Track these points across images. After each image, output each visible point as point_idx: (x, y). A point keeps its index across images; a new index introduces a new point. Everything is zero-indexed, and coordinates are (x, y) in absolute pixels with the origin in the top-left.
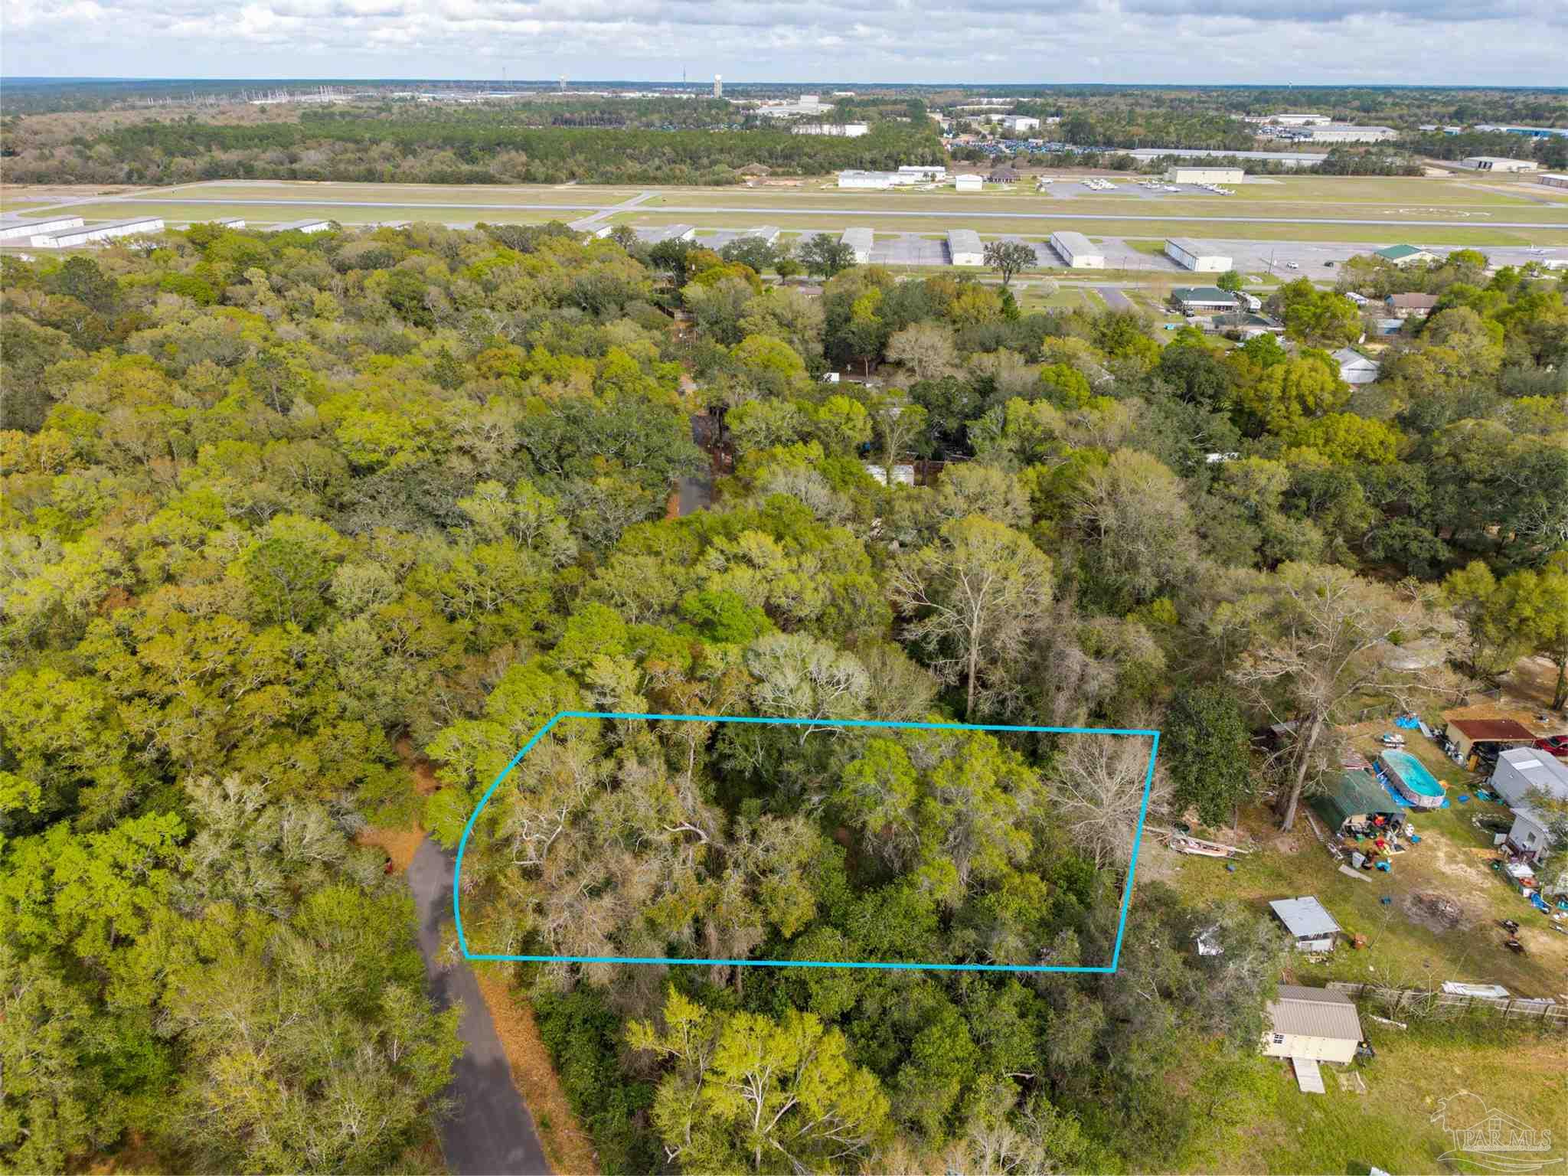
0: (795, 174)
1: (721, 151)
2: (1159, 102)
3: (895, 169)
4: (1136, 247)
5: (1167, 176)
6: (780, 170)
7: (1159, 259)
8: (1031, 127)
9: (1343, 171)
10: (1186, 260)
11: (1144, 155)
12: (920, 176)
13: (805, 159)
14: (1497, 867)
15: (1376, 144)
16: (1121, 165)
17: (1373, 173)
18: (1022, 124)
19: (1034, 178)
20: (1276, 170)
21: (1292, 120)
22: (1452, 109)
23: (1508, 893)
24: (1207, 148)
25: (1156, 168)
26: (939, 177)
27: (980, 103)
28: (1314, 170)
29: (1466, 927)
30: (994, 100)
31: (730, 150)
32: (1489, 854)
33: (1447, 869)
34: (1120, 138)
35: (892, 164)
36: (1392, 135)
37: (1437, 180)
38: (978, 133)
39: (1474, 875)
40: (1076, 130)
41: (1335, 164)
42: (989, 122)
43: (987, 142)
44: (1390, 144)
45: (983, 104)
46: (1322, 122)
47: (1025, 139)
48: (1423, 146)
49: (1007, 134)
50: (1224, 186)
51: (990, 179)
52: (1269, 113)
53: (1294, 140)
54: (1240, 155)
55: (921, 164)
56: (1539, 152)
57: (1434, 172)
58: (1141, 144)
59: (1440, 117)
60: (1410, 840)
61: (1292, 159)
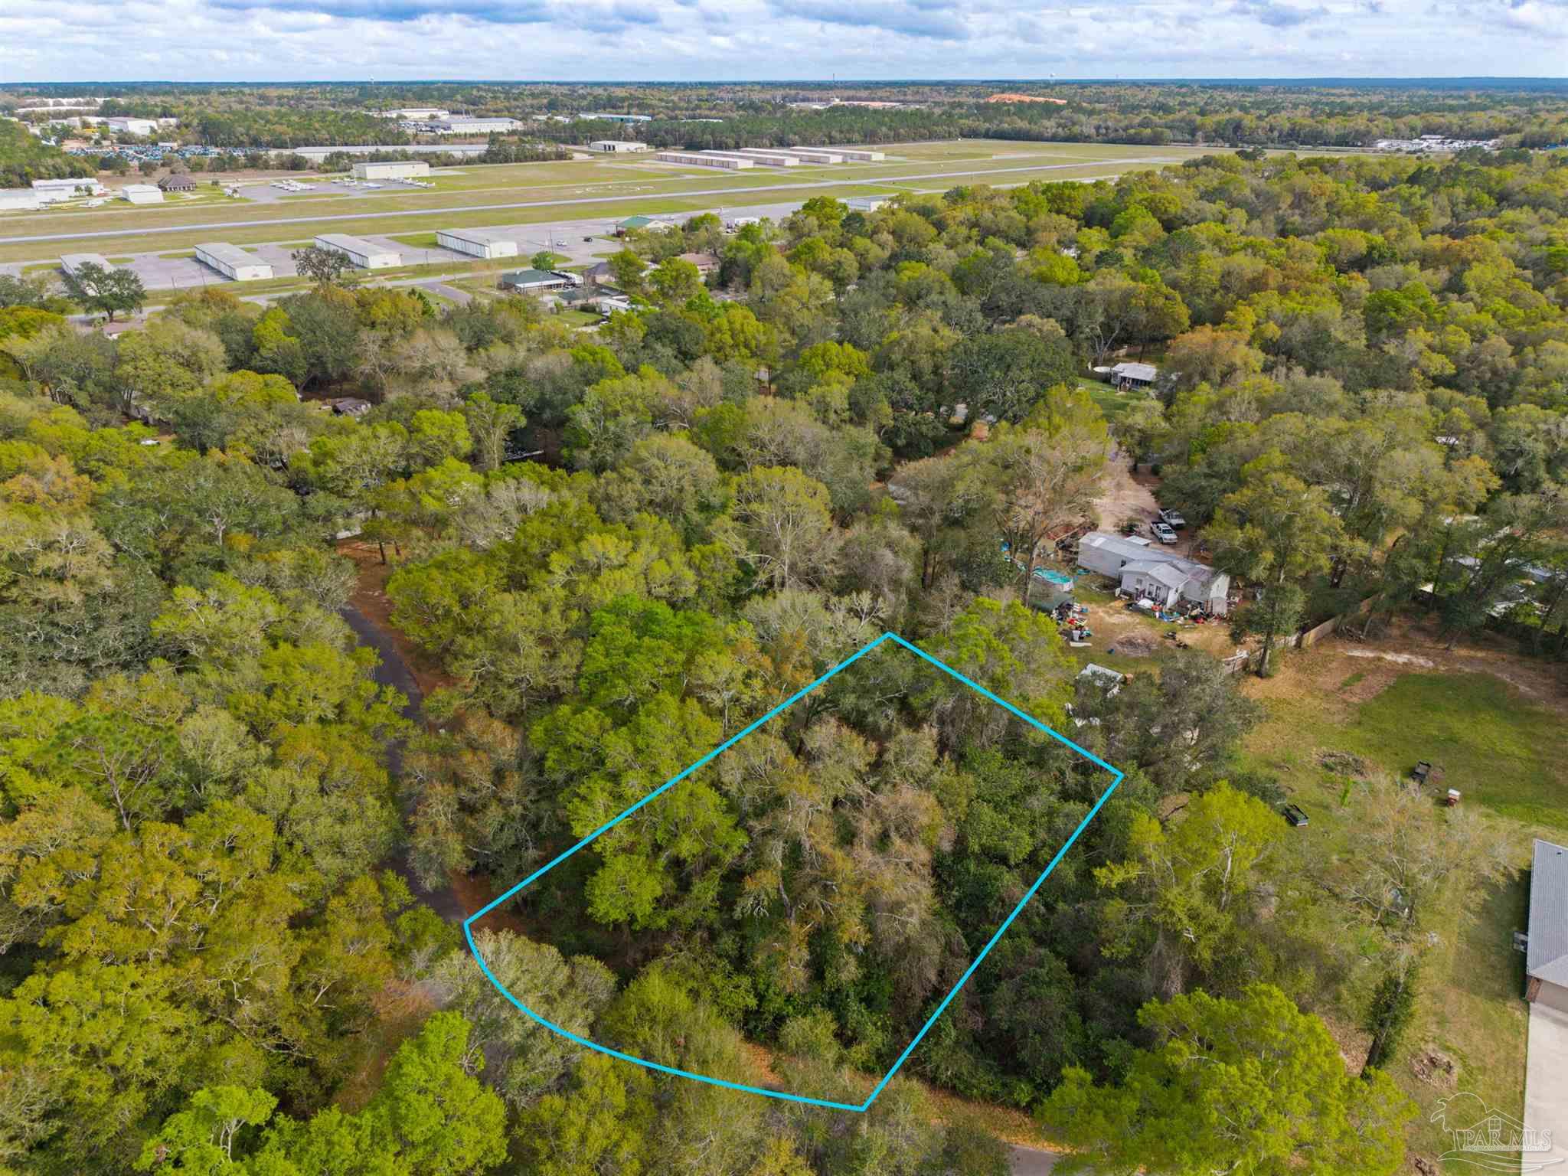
2: (265, 100)
4: (411, 242)
5: (354, 173)
7: (439, 251)
8: (153, 130)
9: (507, 160)
10: (472, 249)
11: (316, 154)
12: (71, 191)
14: (1131, 606)
15: (512, 133)
16: (296, 165)
17: (532, 159)
18: (139, 127)
19: (215, 183)
20: (448, 162)
21: (416, 115)
22: (544, 101)
23: (1151, 620)
25: (334, 164)
26: (97, 189)
27: (46, 105)
28: (482, 160)
30: (64, 101)
32: (1119, 604)
33: (1114, 621)
34: (266, 138)
35: (16, 179)
36: (518, 125)
38: (87, 139)
39: (1126, 617)
40: (209, 132)
41: (497, 153)
42: (86, 125)
43: (108, 149)
44: (525, 134)
45: (51, 105)
46: (444, 115)
47: (155, 143)
48: (552, 133)
49: (125, 139)
50: (421, 179)
51: (163, 188)
52: (388, 108)
53: (435, 133)
54: (410, 149)
55: (60, 176)
56: (639, 135)
57: (577, 156)
58: (296, 144)
59: (540, 108)
60: (1081, 612)
61: (457, 151)
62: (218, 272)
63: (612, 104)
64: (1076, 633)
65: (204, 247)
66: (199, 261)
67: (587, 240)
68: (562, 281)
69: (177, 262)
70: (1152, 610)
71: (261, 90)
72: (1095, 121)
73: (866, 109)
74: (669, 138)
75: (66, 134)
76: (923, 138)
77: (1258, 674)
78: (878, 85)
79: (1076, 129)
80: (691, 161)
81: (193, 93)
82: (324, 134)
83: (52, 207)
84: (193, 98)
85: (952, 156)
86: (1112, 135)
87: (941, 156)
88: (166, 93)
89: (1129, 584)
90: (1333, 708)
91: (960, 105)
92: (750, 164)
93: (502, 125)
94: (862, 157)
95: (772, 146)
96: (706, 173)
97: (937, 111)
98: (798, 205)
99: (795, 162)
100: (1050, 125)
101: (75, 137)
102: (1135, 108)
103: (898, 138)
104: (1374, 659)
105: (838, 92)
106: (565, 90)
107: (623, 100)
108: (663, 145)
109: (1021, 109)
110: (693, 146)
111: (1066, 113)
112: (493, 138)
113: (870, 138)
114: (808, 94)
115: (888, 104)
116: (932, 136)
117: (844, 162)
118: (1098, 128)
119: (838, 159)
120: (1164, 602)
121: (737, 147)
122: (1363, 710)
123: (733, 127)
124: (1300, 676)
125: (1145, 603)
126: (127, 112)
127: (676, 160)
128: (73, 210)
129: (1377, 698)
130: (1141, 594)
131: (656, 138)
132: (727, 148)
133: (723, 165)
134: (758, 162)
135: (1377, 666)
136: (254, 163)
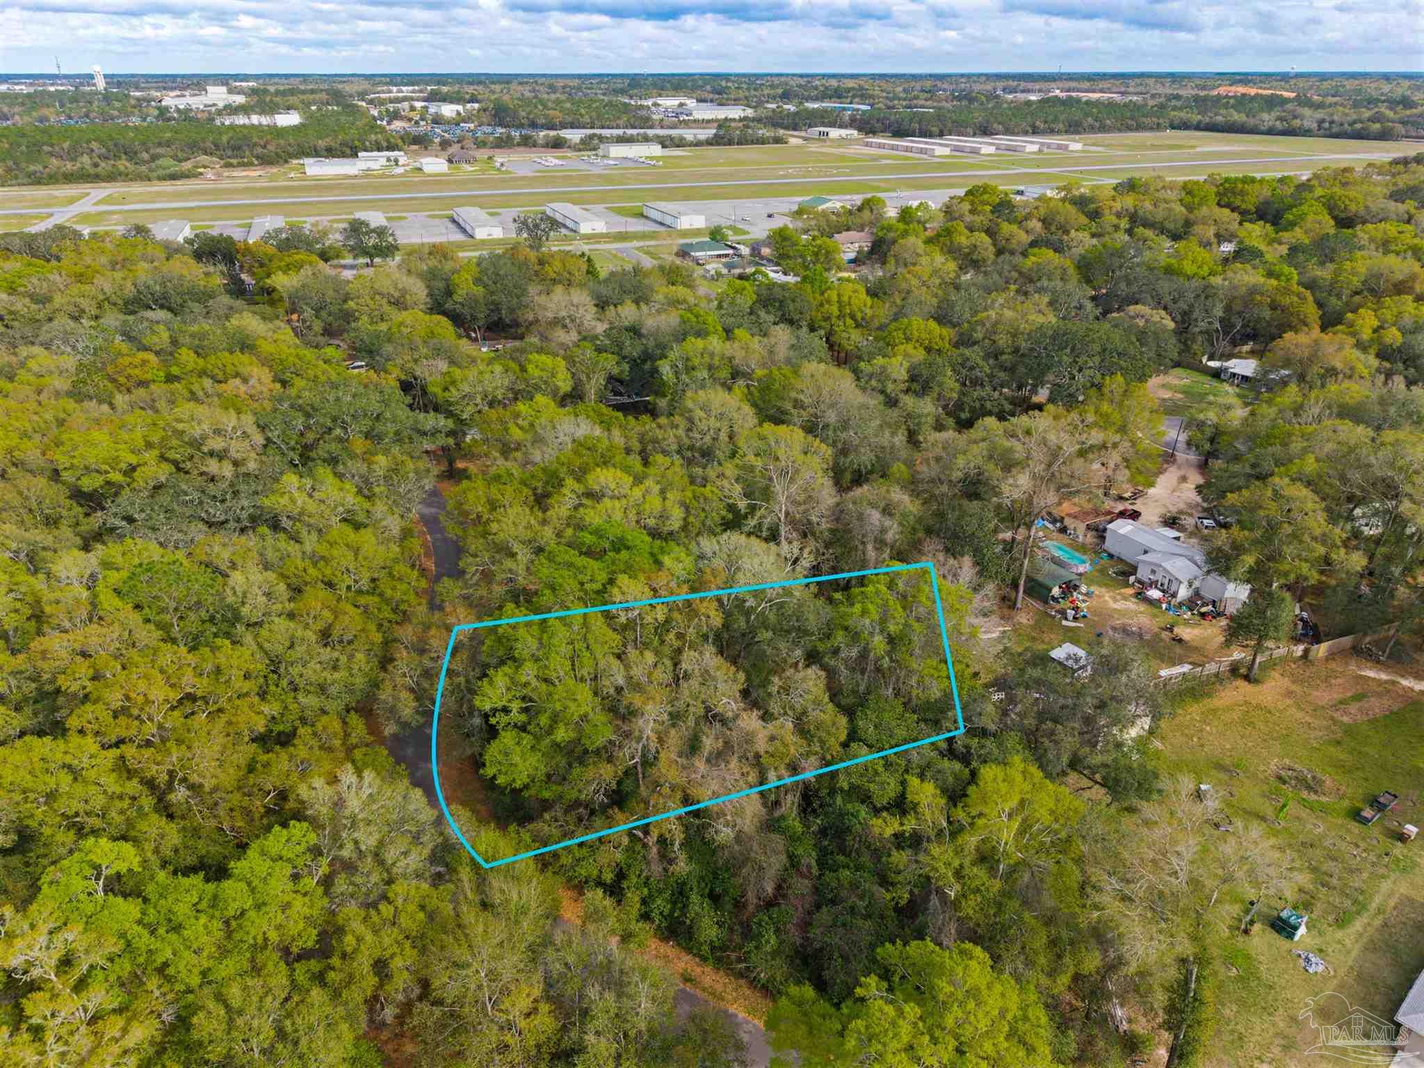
0: (252, 164)
1: (160, 144)
2: (553, 89)
3: (355, 155)
4: (621, 212)
5: (600, 152)
6: (234, 161)
7: (643, 221)
8: (459, 113)
9: (730, 143)
10: (668, 220)
11: (574, 135)
12: (383, 161)
13: (259, 150)
14: (1140, 596)
15: (741, 120)
16: (558, 144)
17: (752, 142)
18: (448, 110)
19: (491, 158)
20: (680, 143)
21: (670, 102)
22: (780, 91)
23: (1156, 611)
24: (618, 127)
25: (588, 145)
26: (403, 160)
27: (390, 92)
28: (709, 143)
29: (1147, 637)
30: (405, 89)
31: (168, 144)
32: (1130, 591)
33: (1116, 606)
34: (542, 121)
35: (348, 151)
36: (750, 112)
37: (798, 147)
38: (410, 120)
39: (1132, 605)
40: (499, 115)
41: (724, 136)
42: (413, 109)
43: (423, 127)
44: (753, 120)
45: (395, 92)
46: (691, 103)
47: (457, 124)
48: (776, 121)
49: (437, 120)
50: (652, 158)
51: (450, 161)
52: (647, 97)
53: (680, 119)
54: (650, 132)
55: (379, 150)
56: (854, 123)
57: (793, 141)
58: (564, 126)
59: (774, 98)
60: (1087, 594)
61: (689, 134)
62: (464, 231)
63: (838, 94)
64: (1071, 613)
65: (458, 210)
66: (454, 221)
67: (770, 216)
68: (731, 252)
69: (437, 221)
70: (1159, 601)
71: (551, 82)
72: (1320, 114)
73: (1078, 101)
74: (878, 125)
75: (395, 116)
76: (1129, 129)
77: (1247, 678)
78: (1104, 76)
79: (1297, 123)
80: (893, 148)
81: (500, 83)
82: (587, 119)
83: (367, 174)
84: (497, 88)
85: (1153, 147)
86: (1335, 129)
87: (1142, 147)
88: (480, 83)
89: (1143, 573)
90: (1316, 723)
91: (1178, 97)
92: (947, 151)
93: (735, 112)
94: (1059, 147)
95: (974, 135)
96: (907, 158)
97: (1151, 103)
98: (961, 192)
99: (992, 150)
101: (402, 118)
102: (1372, 102)
103: (1103, 129)
104: (1386, 682)
105: (1060, 84)
106: (802, 81)
107: (849, 90)
108: (872, 132)
109: (1242, 101)
110: (899, 133)
111: (1289, 106)
112: (722, 124)
113: (1074, 128)
114: (1030, 86)
115: (1107, 95)
116: (1139, 128)
117: (1040, 151)
118: (1322, 121)
119: (1035, 148)
120: (1174, 595)
121: (941, 135)
122: (1349, 731)
123: (940, 117)
124: (1294, 687)
125: (1155, 594)
126: (445, 99)
127: (880, 146)
128: (381, 176)
129: (1373, 721)
130: (1153, 584)
131: (866, 126)
132: (931, 136)
133: (921, 151)
134: (956, 149)
135: (1387, 689)
136: (527, 142)
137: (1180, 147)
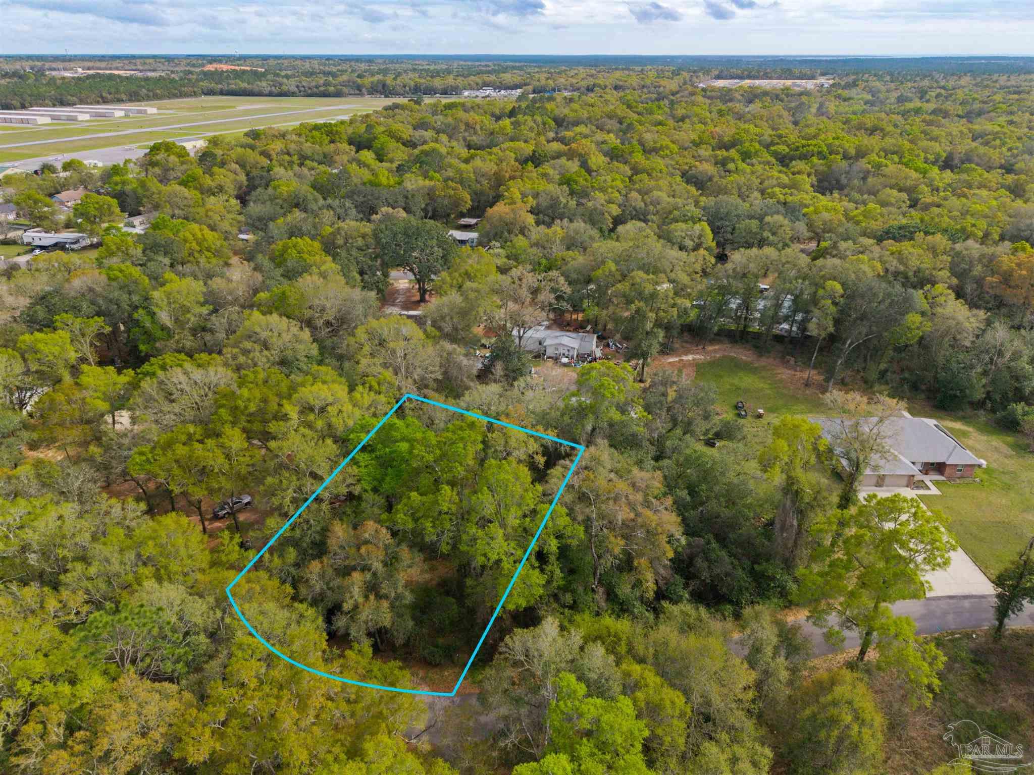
72: (292, 82)
76: (175, 96)
79: (285, 88)
85: (216, 108)
89: (550, 352)
91: (191, 73)
92: (48, 120)
94: (139, 112)
95: (54, 106)
96: (14, 128)
97: (175, 77)
99: (87, 117)
100: (264, 85)
102: (311, 74)
103: (158, 97)
109: (238, 75)
111: (269, 77)
113: (135, 97)
114: (53, 65)
116: (182, 95)
117: (127, 116)
118: (298, 87)
119: (122, 113)
121: (23, 107)
129: (696, 378)
132: (15, 109)
133: (23, 121)
134: (53, 118)
135: (684, 363)
137: (223, 107)
